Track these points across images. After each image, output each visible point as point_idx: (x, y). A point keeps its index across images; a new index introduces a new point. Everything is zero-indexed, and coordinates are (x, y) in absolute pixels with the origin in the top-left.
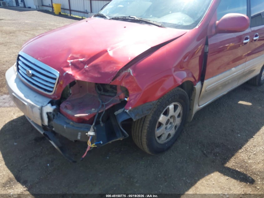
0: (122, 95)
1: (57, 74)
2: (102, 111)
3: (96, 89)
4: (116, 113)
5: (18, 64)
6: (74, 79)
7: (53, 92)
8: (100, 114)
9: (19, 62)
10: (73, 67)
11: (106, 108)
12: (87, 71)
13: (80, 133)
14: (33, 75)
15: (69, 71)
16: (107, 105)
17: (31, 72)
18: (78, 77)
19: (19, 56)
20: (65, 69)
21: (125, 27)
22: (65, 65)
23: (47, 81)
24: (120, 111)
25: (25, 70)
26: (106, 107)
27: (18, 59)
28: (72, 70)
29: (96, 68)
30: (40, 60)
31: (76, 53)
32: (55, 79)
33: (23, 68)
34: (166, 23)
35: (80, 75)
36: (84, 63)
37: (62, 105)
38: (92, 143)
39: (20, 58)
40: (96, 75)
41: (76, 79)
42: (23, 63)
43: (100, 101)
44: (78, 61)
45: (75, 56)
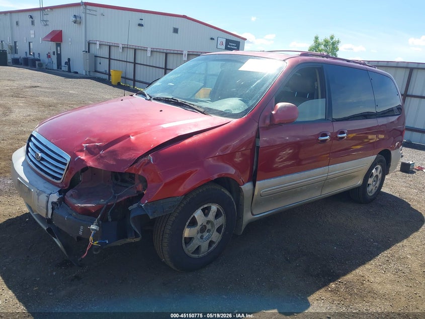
0: (140, 187)
1: (68, 158)
2: (112, 203)
3: (112, 179)
4: (130, 208)
5: (28, 146)
6: (86, 165)
7: (62, 179)
8: (108, 207)
9: (30, 144)
10: (87, 152)
11: (118, 201)
12: (102, 157)
13: (82, 227)
14: (42, 159)
15: (83, 157)
16: (119, 197)
17: (40, 155)
18: (91, 164)
19: (32, 136)
20: (78, 153)
21: (161, 111)
22: (79, 149)
23: (56, 167)
24: (135, 206)
25: (35, 152)
26: (118, 198)
27: (30, 140)
28: (86, 155)
29: (114, 154)
30: (53, 142)
31: (94, 137)
32: (65, 164)
33: (33, 150)
34: (212, 109)
35: (93, 161)
36: (100, 148)
37: (68, 194)
38: (94, 240)
39: (32, 138)
40: (112, 162)
41: (88, 165)
42: (34, 144)
43: (113, 191)
44: (95, 145)
45: (92, 139)
